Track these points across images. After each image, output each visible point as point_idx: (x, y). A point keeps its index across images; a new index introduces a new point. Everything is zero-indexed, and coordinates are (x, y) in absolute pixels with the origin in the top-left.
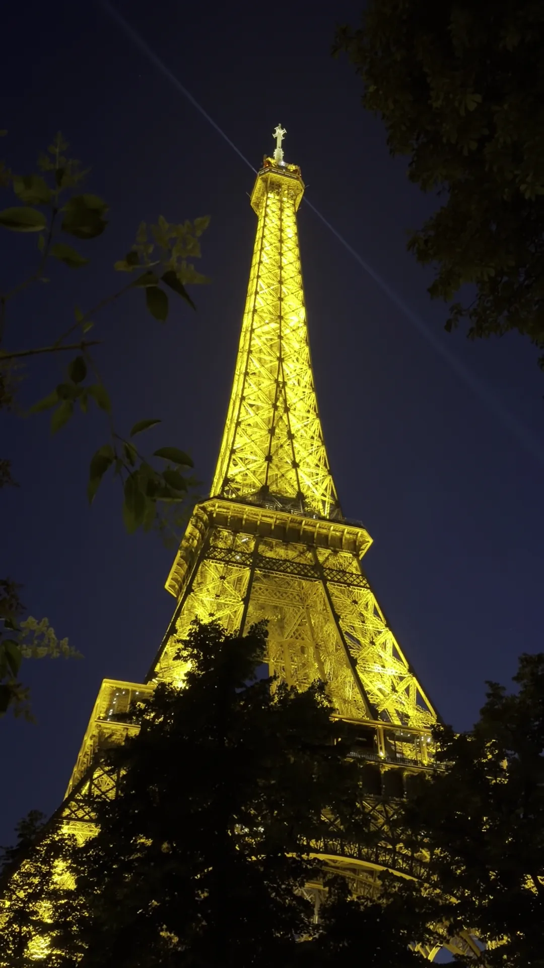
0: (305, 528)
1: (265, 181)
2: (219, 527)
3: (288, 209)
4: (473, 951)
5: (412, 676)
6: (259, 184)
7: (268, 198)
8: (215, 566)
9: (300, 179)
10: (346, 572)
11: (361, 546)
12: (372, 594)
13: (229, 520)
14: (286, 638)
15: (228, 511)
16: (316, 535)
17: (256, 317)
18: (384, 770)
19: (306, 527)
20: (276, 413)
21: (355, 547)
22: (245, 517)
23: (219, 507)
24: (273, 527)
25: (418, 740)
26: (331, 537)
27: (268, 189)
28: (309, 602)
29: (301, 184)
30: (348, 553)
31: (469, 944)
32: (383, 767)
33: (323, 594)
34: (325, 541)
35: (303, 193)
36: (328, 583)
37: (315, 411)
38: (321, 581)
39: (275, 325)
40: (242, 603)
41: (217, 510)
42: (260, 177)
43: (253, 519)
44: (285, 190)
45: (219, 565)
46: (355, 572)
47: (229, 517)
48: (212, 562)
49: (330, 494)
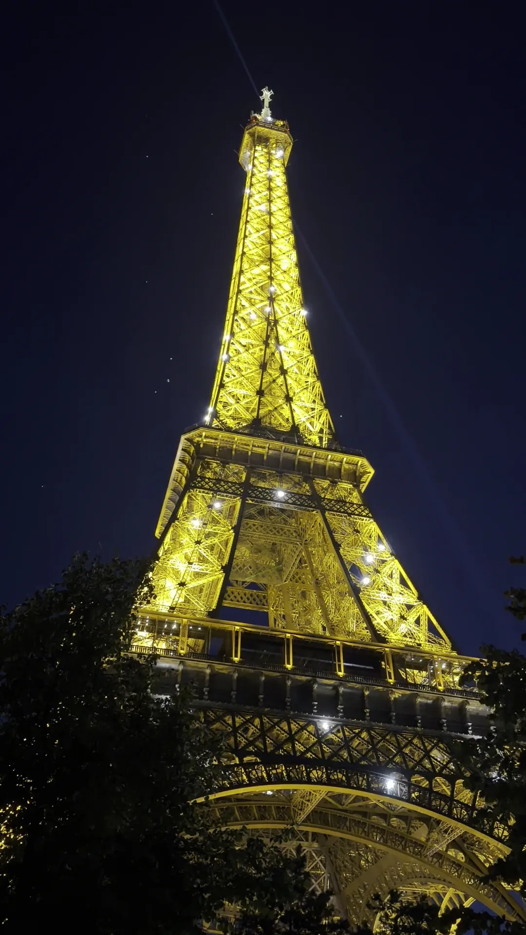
0: (299, 459)
1: (252, 135)
2: (206, 458)
3: (276, 161)
4: (506, 901)
5: (422, 604)
6: (247, 138)
7: (255, 151)
8: (203, 496)
9: (289, 133)
10: (346, 502)
11: (361, 477)
12: (374, 523)
13: (217, 450)
14: (285, 581)
15: (217, 441)
16: (312, 465)
17: (245, 259)
18: (394, 696)
19: (301, 457)
20: (268, 351)
21: (355, 478)
22: (234, 447)
23: (206, 437)
24: (265, 458)
25: (432, 667)
26: (329, 467)
27: (256, 143)
28: (307, 536)
29: (289, 136)
30: (348, 483)
31: (501, 894)
32: (393, 692)
33: (322, 524)
34: (322, 471)
35: (291, 146)
36: (327, 513)
37: (309, 347)
38: (319, 511)
39: (265, 267)
40: (232, 531)
41: (204, 440)
42: (247, 132)
43: (244, 450)
44: (273, 144)
45: (206, 495)
46: (355, 501)
47: (218, 447)
48: (200, 492)
49: (327, 427)
